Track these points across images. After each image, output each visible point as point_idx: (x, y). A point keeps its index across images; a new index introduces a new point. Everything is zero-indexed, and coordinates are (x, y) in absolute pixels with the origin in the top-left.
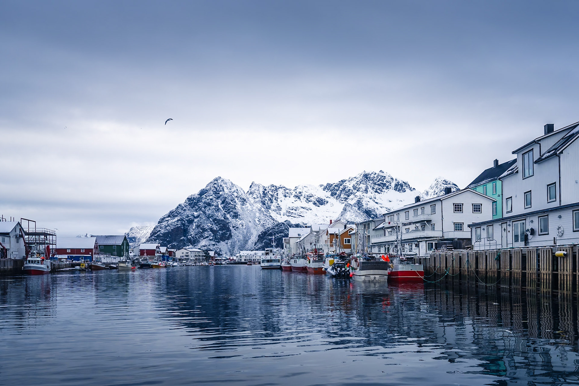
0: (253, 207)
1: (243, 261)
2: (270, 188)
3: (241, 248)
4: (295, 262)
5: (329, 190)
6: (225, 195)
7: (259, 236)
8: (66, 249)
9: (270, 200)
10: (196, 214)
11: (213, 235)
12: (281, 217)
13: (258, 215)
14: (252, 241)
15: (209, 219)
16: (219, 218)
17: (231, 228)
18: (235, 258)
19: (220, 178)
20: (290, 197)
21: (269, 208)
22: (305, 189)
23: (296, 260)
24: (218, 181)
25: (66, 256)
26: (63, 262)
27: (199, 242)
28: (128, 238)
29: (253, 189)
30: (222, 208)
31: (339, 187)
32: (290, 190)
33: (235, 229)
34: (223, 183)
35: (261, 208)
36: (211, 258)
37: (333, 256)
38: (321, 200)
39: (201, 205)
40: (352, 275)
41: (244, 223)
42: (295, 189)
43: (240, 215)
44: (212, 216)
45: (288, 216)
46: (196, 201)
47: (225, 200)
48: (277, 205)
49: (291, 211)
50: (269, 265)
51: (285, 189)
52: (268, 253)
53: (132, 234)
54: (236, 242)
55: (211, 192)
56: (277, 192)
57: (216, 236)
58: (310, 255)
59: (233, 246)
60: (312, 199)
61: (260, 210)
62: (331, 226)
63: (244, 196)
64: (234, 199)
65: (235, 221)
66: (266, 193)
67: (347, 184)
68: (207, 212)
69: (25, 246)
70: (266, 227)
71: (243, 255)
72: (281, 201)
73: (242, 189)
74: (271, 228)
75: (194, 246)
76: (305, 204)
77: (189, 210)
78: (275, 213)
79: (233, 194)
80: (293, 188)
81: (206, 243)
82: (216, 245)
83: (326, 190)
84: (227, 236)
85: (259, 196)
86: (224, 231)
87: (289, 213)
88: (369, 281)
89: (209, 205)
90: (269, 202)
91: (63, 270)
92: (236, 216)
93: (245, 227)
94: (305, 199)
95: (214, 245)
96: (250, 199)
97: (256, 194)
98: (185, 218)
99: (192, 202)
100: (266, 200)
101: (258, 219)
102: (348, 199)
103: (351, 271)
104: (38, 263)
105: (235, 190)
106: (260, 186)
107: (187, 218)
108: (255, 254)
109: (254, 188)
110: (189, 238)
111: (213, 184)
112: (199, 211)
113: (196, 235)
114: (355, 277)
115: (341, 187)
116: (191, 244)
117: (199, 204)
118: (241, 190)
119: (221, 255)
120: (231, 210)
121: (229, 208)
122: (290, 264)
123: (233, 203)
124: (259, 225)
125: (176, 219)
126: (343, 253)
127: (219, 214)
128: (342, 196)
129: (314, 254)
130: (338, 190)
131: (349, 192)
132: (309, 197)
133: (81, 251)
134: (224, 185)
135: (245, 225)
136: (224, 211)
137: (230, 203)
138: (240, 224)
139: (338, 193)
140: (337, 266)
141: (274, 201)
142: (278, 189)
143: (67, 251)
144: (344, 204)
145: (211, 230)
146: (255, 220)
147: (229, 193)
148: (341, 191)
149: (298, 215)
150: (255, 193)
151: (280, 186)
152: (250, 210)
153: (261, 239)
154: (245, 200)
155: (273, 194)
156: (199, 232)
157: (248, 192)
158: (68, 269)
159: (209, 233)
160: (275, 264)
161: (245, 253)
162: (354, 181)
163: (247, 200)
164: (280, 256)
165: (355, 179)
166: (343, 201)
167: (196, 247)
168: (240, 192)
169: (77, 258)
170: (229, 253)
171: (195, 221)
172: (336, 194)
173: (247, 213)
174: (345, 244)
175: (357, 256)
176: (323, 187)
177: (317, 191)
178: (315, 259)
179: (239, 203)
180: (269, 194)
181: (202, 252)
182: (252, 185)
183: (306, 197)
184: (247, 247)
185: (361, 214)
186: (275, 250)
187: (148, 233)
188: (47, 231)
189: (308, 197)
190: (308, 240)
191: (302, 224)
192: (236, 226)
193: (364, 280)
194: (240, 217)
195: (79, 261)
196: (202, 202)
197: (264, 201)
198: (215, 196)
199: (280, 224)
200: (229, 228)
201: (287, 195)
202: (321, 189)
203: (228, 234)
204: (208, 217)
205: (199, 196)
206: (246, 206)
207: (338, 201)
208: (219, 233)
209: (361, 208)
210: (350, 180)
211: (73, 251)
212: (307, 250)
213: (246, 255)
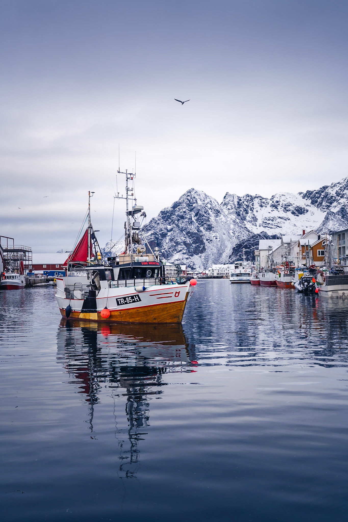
0: (227, 218)
1: (215, 275)
2: (245, 198)
3: (215, 262)
4: (263, 275)
5: (309, 198)
6: (198, 207)
7: (234, 249)
8: (42, 265)
9: (245, 211)
10: (169, 227)
11: (186, 248)
12: (257, 229)
13: (232, 226)
14: (226, 254)
15: (183, 232)
16: (192, 231)
17: (205, 241)
18: (207, 272)
19: (194, 189)
20: (266, 207)
21: (244, 219)
22: (283, 198)
23: (264, 274)
24: (191, 193)
25: (42, 272)
26: (39, 277)
27: (172, 256)
28: (104, 253)
29: (227, 200)
30: (196, 221)
31: (321, 195)
32: (266, 199)
33: (209, 242)
34: (196, 195)
35: (236, 220)
36: (183, 272)
37: (302, 270)
38: (300, 209)
39: (174, 218)
40: (318, 291)
41: (218, 235)
42: (272, 198)
43: (213, 227)
44: (186, 229)
45: (264, 227)
46: (169, 214)
47: (198, 212)
48: (252, 215)
49: (268, 222)
50: (238, 279)
51: (261, 199)
52: (238, 266)
53: (108, 249)
54: (210, 255)
55: (184, 204)
56: (253, 202)
57: (189, 250)
58: (280, 268)
59: (207, 260)
60: (290, 208)
61: (234, 222)
62: (303, 236)
63: (218, 208)
64: (208, 211)
65: (209, 234)
66: (241, 203)
67: (329, 190)
68: (180, 225)
69: (2, 262)
70: (241, 239)
71: (215, 268)
72: (257, 212)
73: (215, 200)
74: (246, 240)
75: (168, 260)
76: (282, 214)
77: (162, 223)
78: (251, 224)
79: (206, 205)
80: (270, 197)
81: (179, 257)
82: (189, 258)
83: (306, 198)
84: (200, 249)
85: (233, 207)
86: (197, 244)
87: (265, 224)
88: (337, 297)
89: (182, 217)
90: (244, 213)
91: (39, 285)
92: (210, 228)
93: (219, 240)
94: (283, 209)
95: (187, 259)
96: (224, 210)
97: (231, 204)
98: (158, 231)
99: (165, 215)
100: (241, 211)
101: (232, 231)
102: (330, 206)
103: (316, 286)
104: (13, 278)
105: (209, 201)
106: (235, 196)
107: (160, 232)
108: (228, 268)
109: (228, 198)
110: (162, 252)
111: (186, 196)
112: (172, 224)
113: (169, 249)
114: (321, 292)
115: (323, 194)
116: (165, 258)
117: (172, 217)
118: (214, 202)
119: (195, 269)
120: (205, 222)
121: (203, 220)
122: (258, 278)
123: (206, 215)
124: (233, 237)
125: (150, 233)
126: (312, 266)
127: (193, 227)
128: (324, 204)
129: (285, 267)
130: (319, 198)
131: (332, 199)
132: (288, 206)
133: (56, 266)
134: (197, 197)
135: (219, 237)
136: (197, 224)
137: (203, 215)
138: (213, 237)
139: (319, 200)
140: (305, 281)
141: (250, 211)
142: (253, 199)
143: (43, 266)
144: (327, 212)
145: (185, 243)
146: (230, 232)
147: (203, 205)
148: (323, 198)
149: (275, 226)
150: (229, 204)
151: (255, 196)
152: (224, 222)
153: (236, 252)
154: (219, 212)
155: (248, 204)
156: (172, 246)
157: (222, 203)
158: (43, 284)
159: (182, 247)
160: (245, 278)
161: (217, 267)
162: (337, 187)
163: (221, 212)
164: (251, 269)
165: (338, 185)
166: (324, 209)
167: (169, 261)
168: (214, 204)
169: (52, 274)
170: (202, 267)
171: (168, 234)
172: (317, 202)
173: (221, 225)
174: (318, 256)
175: (323, 270)
176: (302, 195)
177: (295, 199)
178: (286, 272)
179: (213, 215)
180: (244, 205)
181: (174, 267)
182: (227, 196)
183: (284, 206)
184: (221, 261)
185: (346, 222)
186: (245, 263)
187: (123, 248)
188: (23, 248)
189: (286, 206)
190: (279, 252)
191: (279, 235)
192: (210, 239)
193: (331, 296)
194: (214, 229)
195: (53, 277)
196: (175, 215)
197: (239, 212)
198: (189, 208)
199: (256, 235)
200: (202, 241)
201: (263, 205)
202: (300, 197)
203: (201, 247)
204: (182, 231)
205: (173, 209)
206: (220, 218)
207: (319, 209)
208: (193, 246)
209: (345, 216)
210: (332, 186)
211: (49, 266)
212: (276, 263)
213: (218, 268)
